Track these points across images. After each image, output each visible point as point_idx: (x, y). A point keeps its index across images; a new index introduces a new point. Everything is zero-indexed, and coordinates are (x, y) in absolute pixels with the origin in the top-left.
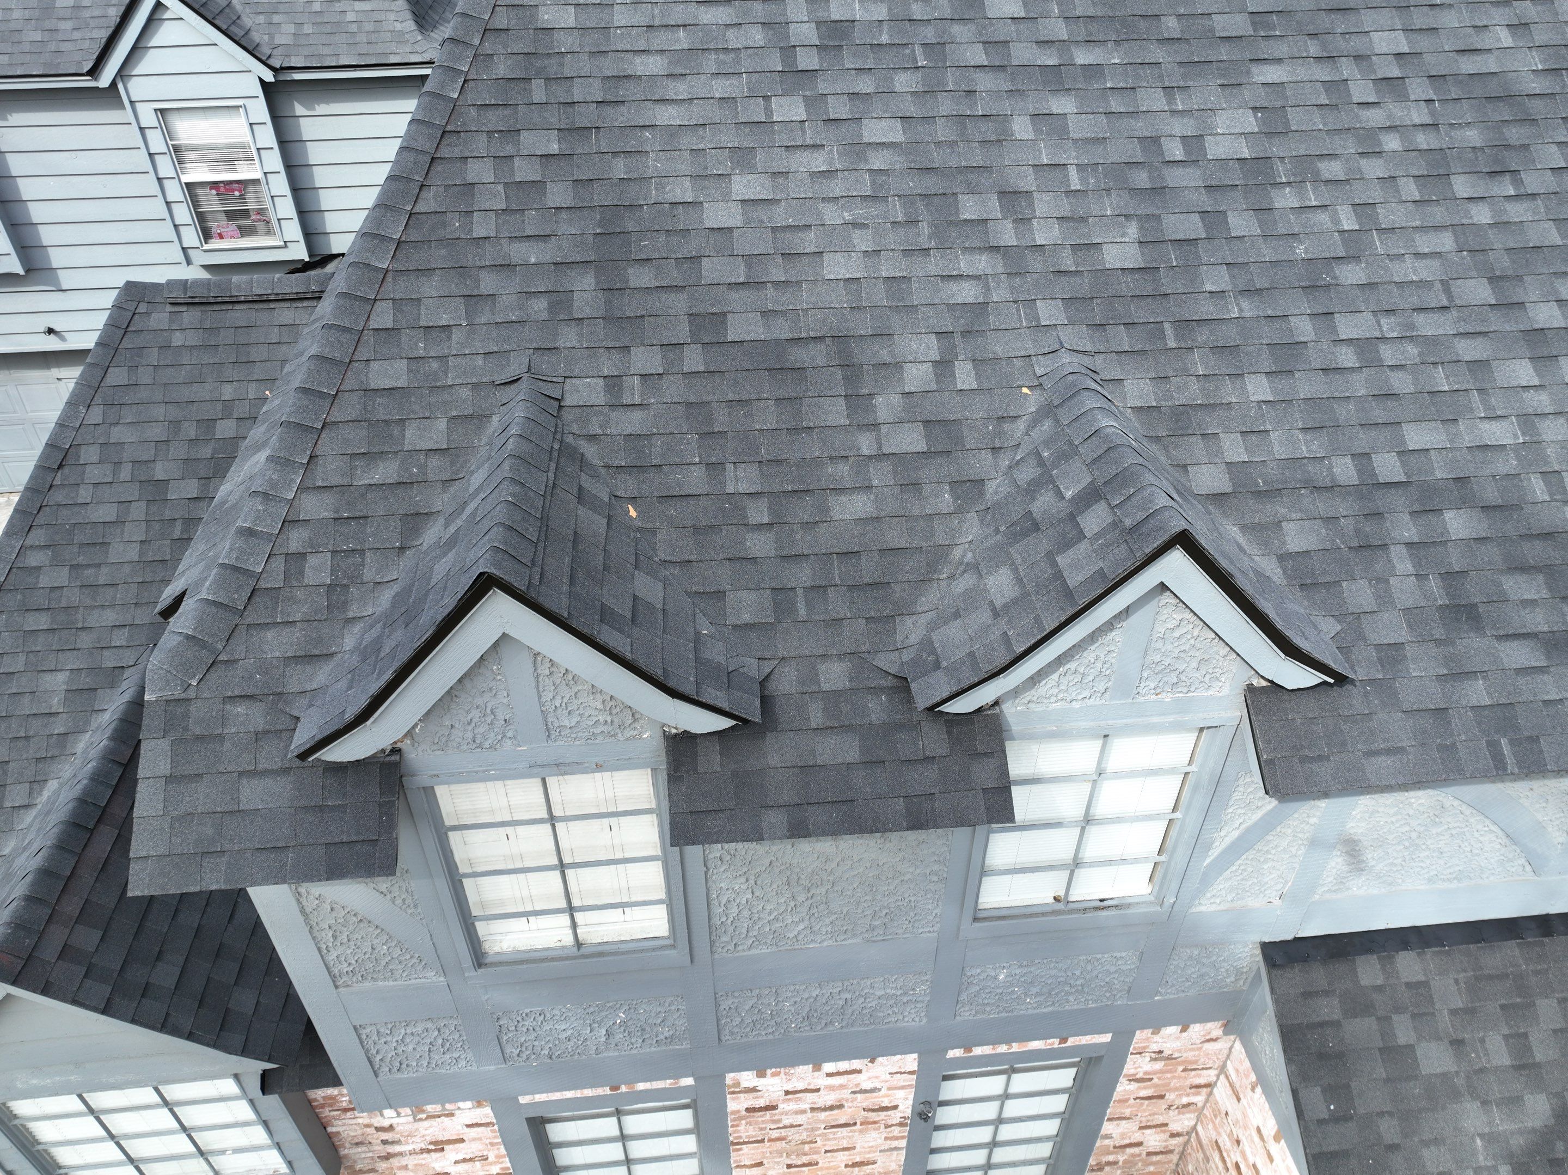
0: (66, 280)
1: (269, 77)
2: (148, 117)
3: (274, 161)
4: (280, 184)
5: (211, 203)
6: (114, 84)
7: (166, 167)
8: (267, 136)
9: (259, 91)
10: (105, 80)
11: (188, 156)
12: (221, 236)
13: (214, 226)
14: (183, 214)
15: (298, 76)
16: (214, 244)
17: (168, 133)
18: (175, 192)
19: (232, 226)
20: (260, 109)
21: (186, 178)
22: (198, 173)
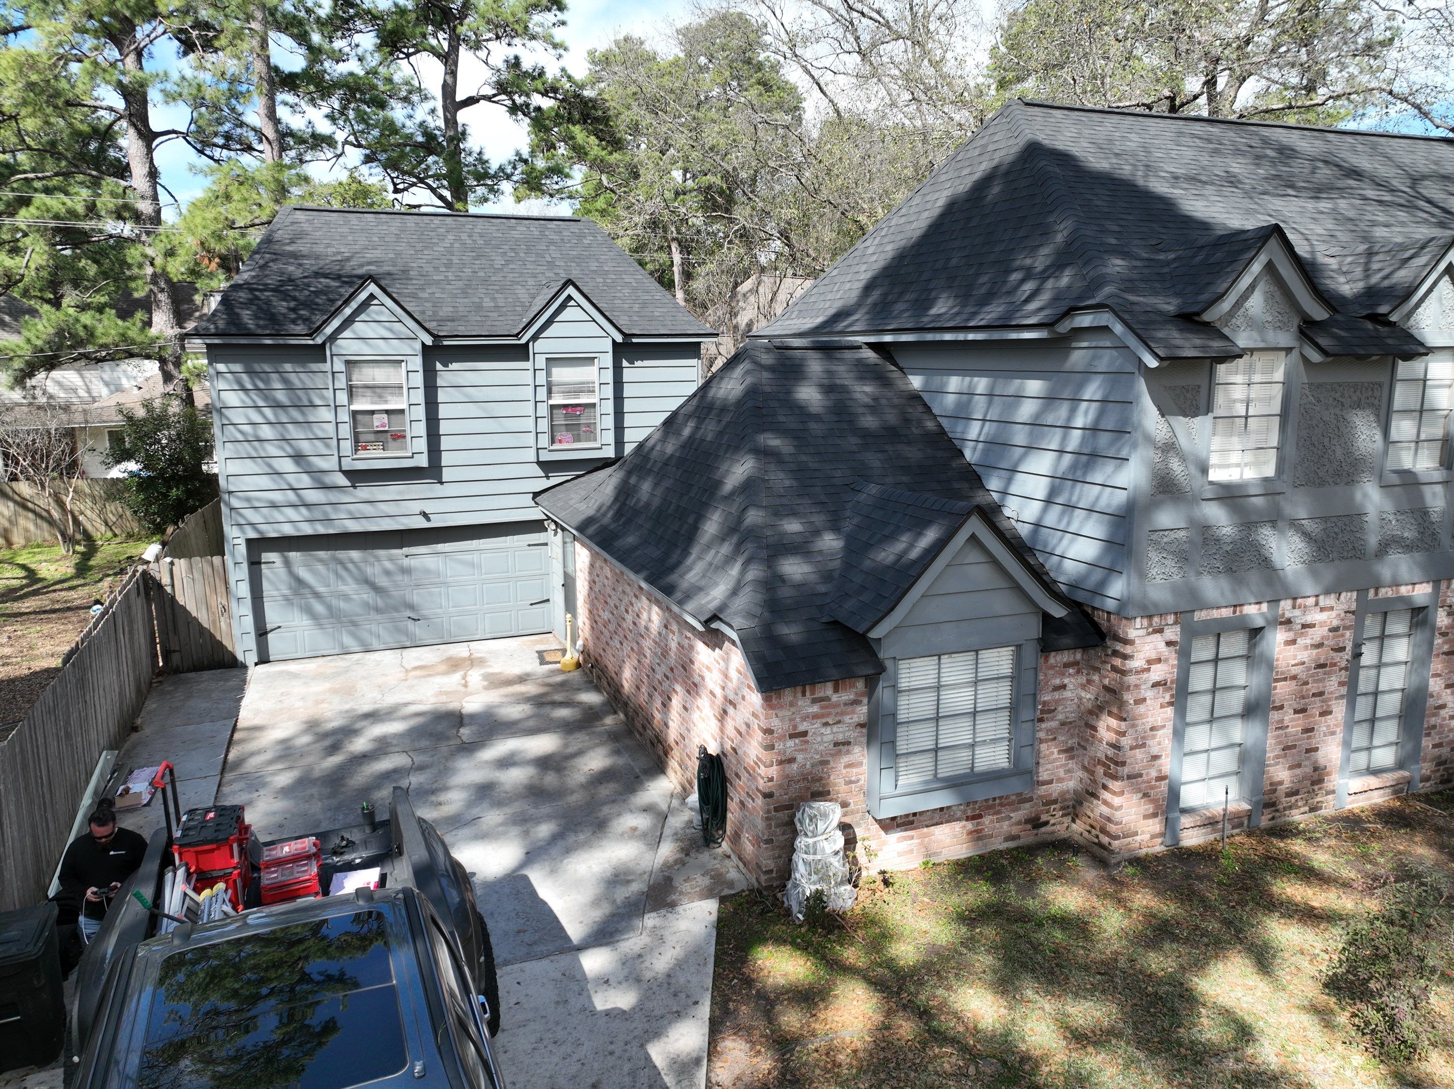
0: (447, 475)
1: (619, 339)
2: (541, 362)
3: (609, 392)
4: (609, 407)
5: (560, 421)
6: (527, 343)
7: (542, 393)
8: (609, 376)
9: (610, 348)
10: (523, 341)
11: (554, 389)
12: (560, 441)
13: (558, 436)
14: (544, 425)
15: (634, 340)
16: (556, 446)
17: (549, 374)
18: (543, 410)
19: (570, 435)
20: (608, 360)
21: (551, 402)
22: (557, 400)
